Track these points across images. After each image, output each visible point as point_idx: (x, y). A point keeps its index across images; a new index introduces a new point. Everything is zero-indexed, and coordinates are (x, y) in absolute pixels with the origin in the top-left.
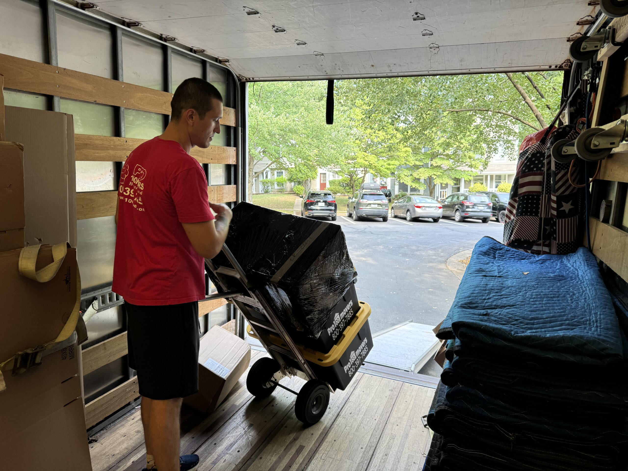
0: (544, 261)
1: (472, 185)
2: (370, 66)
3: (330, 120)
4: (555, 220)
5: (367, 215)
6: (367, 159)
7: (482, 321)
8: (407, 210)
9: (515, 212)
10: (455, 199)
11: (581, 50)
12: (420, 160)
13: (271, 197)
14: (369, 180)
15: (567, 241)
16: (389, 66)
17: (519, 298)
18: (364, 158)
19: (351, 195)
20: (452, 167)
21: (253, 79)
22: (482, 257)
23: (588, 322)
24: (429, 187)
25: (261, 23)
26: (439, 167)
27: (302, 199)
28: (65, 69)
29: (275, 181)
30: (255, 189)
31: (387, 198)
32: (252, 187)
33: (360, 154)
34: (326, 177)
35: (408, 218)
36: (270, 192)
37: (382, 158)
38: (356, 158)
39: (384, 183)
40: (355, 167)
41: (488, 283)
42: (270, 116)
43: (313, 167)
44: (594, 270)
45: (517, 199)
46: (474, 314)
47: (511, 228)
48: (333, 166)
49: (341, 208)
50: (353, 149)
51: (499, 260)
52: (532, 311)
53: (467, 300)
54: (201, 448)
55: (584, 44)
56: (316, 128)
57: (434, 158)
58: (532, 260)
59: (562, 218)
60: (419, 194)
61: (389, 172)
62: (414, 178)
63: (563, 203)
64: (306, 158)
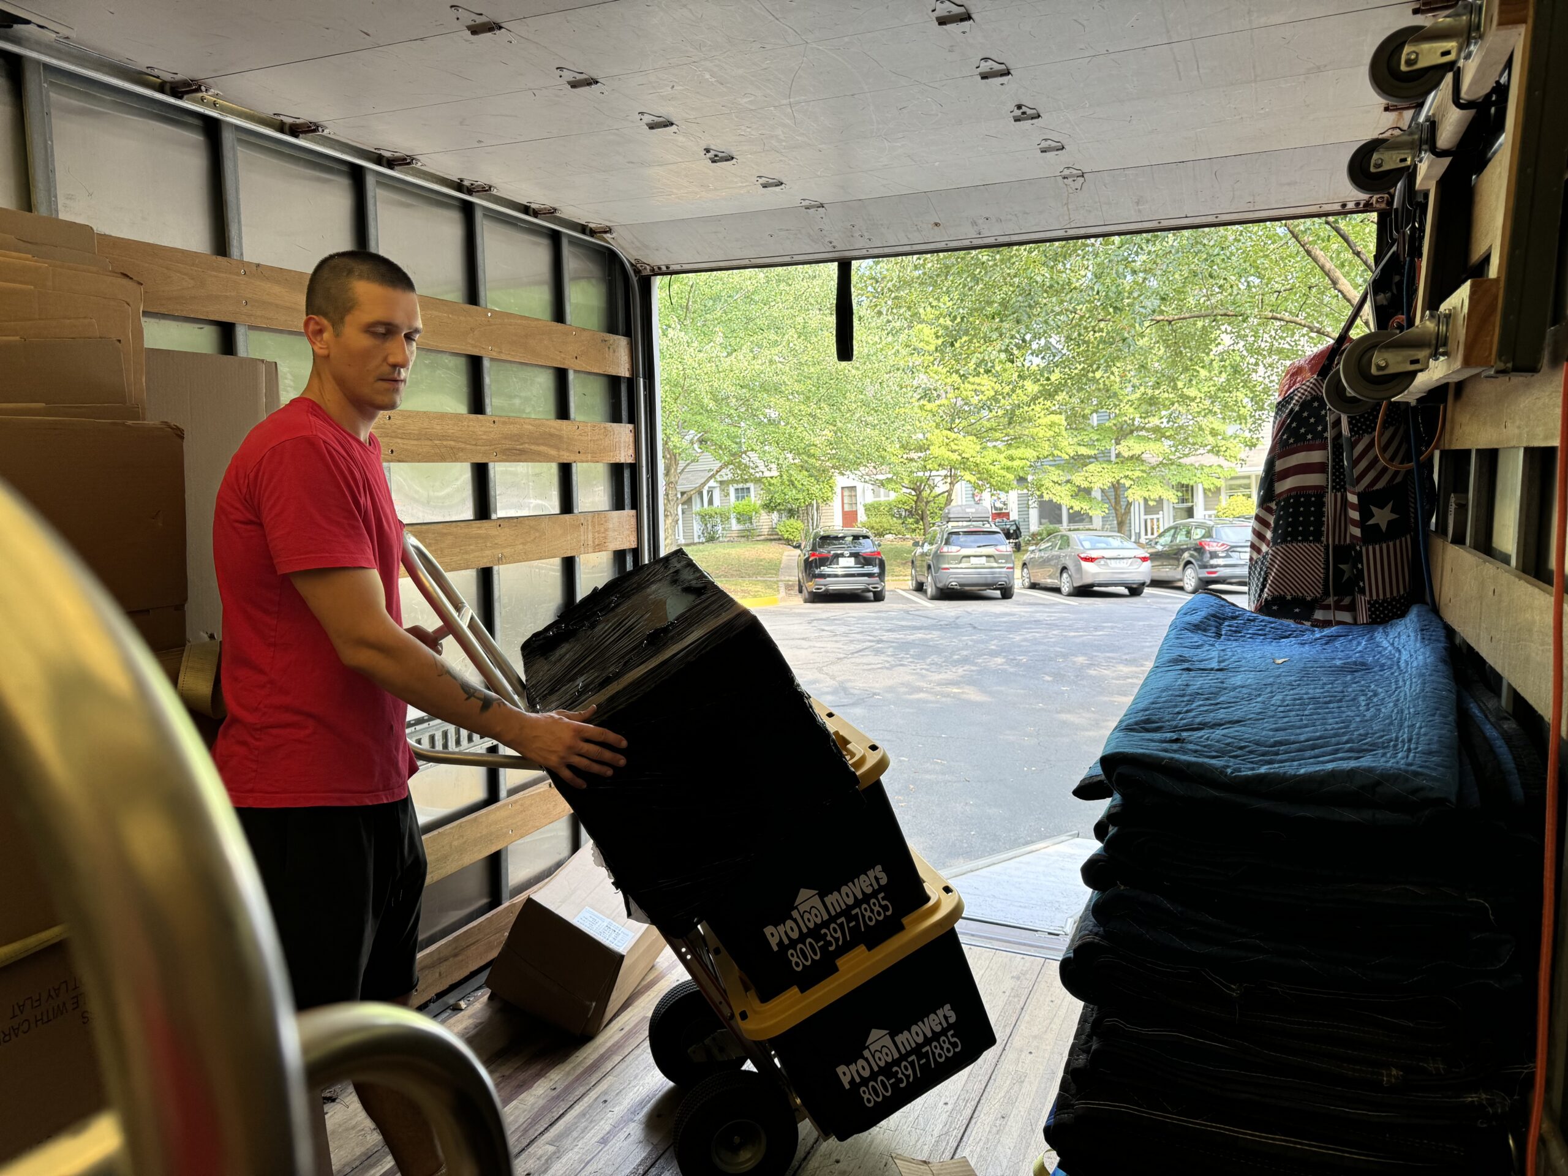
0: (1332, 639)
1: (1224, 500)
2: (930, 226)
3: (845, 351)
4: (1358, 548)
5: (960, 585)
6: (955, 447)
7: (1166, 751)
8: (1060, 567)
9: (1269, 535)
10: (1181, 538)
11: (1372, 170)
12: (1090, 445)
13: (722, 551)
14: (964, 499)
15: (1388, 595)
16: (974, 223)
17: (1256, 706)
18: (947, 445)
19: (919, 538)
20: (1171, 457)
21: (668, 268)
22: (1190, 634)
23: (1392, 743)
24: (1116, 510)
25: (680, 144)
26: (1137, 459)
27: (798, 552)
28: (258, 265)
29: (732, 510)
30: (684, 532)
31: (1011, 541)
32: (674, 527)
33: (938, 436)
34: (856, 496)
35: (1065, 589)
36: (721, 539)
37: (994, 443)
38: (929, 445)
39: (1001, 506)
40: (928, 467)
41: (1191, 683)
42: (714, 355)
43: (824, 471)
44: (1433, 649)
45: (1273, 506)
46: (1152, 741)
47: (1262, 573)
48: (871, 468)
49: (897, 569)
50: (919, 425)
51: (1229, 640)
52: (1277, 730)
53: (1140, 717)
54: (573, 1111)
55: (1375, 156)
56: (825, 378)
57: (1125, 436)
58: (1305, 637)
59: (1374, 542)
60: (1091, 527)
61: (1011, 477)
62: (1076, 489)
63: (1372, 508)
64: (805, 452)
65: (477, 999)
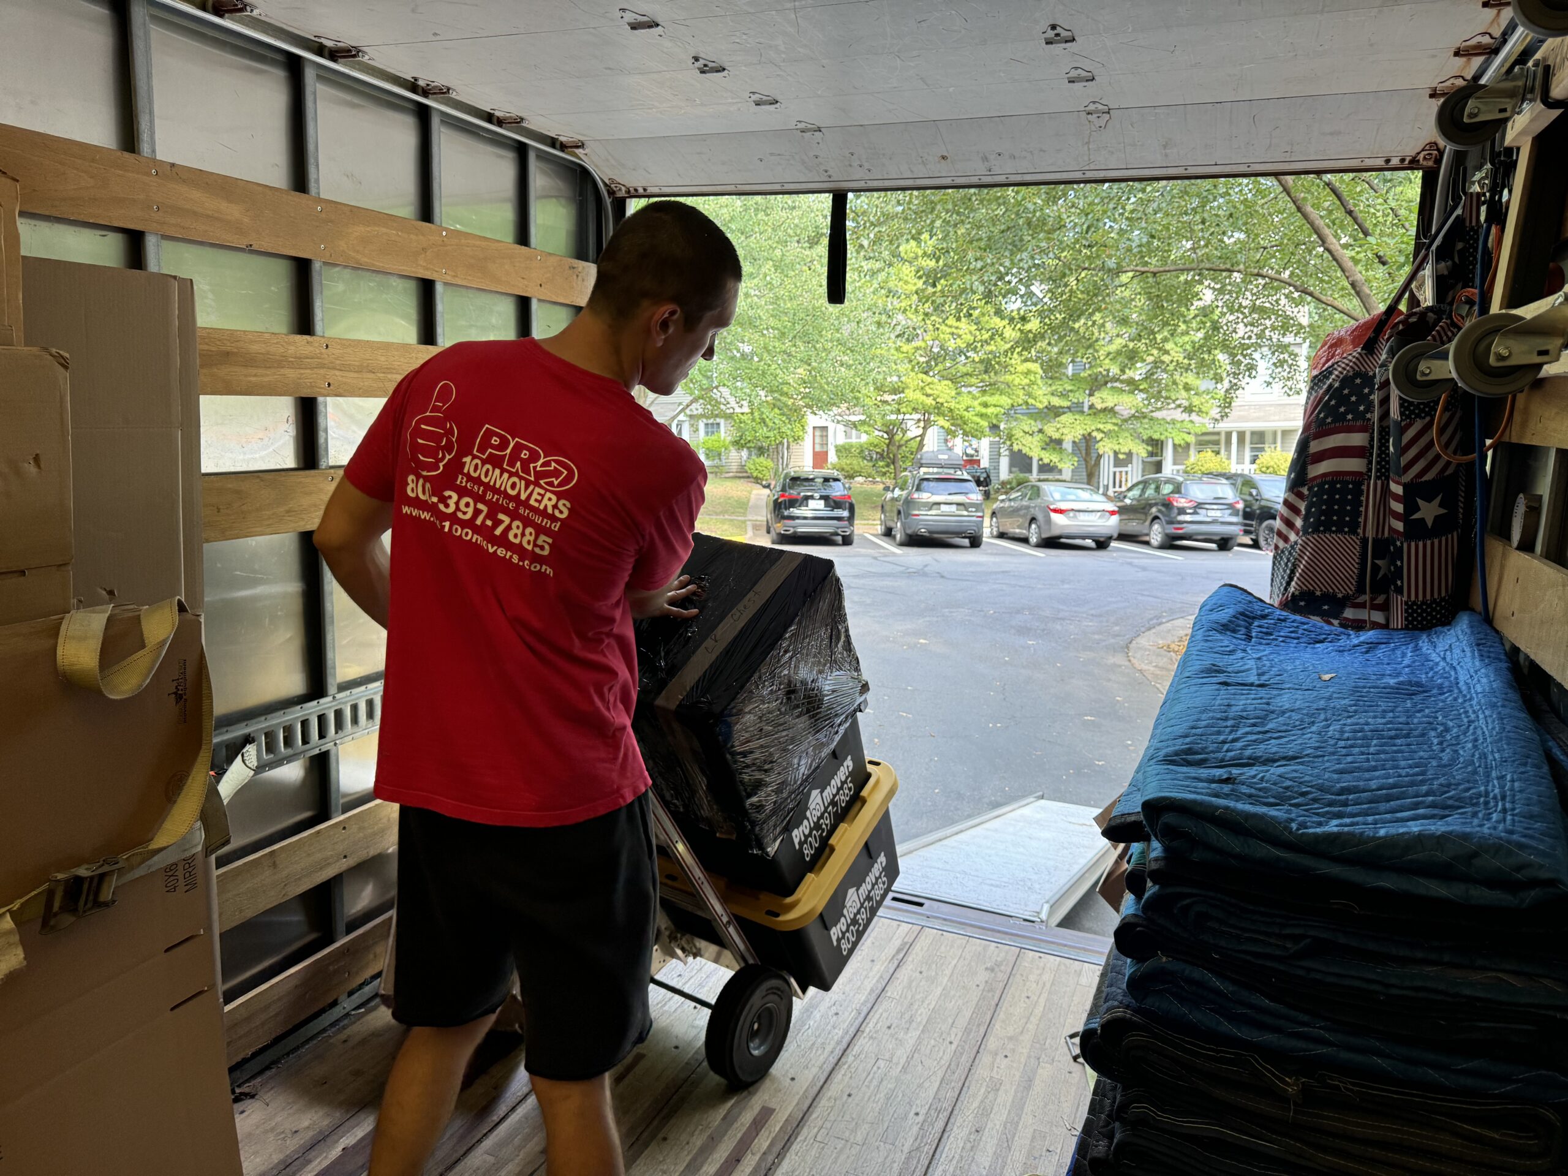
0: (1372, 646)
1: (1193, 457)
2: (937, 159)
3: (836, 292)
4: (1398, 543)
5: (930, 532)
6: (929, 392)
7: (1217, 796)
8: (1029, 518)
9: (1299, 523)
10: (1150, 492)
11: (1466, 120)
12: (1063, 395)
14: (936, 445)
15: (1428, 597)
16: (985, 159)
17: (1310, 738)
18: (922, 388)
19: (890, 482)
20: (1143, 410)
21: (645, 190)
22: (1219, 636)
23: (1482, 800)
24: (1085, 461)
25: (665, 49)
26: (1110, 411)
27: (767, 491)
28: (173, 165)
29: (702, 445)
33: (914, 379)
34: (827, 436)
35: (1034, 540)
37: (969, 389)
38: (903, 388)
39: (973, 452)
40: (902, 411)
41: (1233, 702)
43: (796, 410)
44: (1496, 670)
45: (1305, 491)
46: (1198, 779)
47: (1290, 565)
48: (844, 409)
49: (866, 513)
50: (894, 367)
51: (1260, 644)
52: (1341, 772)
53: (1180, 745)
55: (1471, 104)
56: (802, 315)
57: (1099, 388)
58: (1341, 643)
59: (1418, 538)
60: (1060, 478)
61: (984, 424)
62: (1048, 440)
63: (1419, 501)
64: (778, 389)
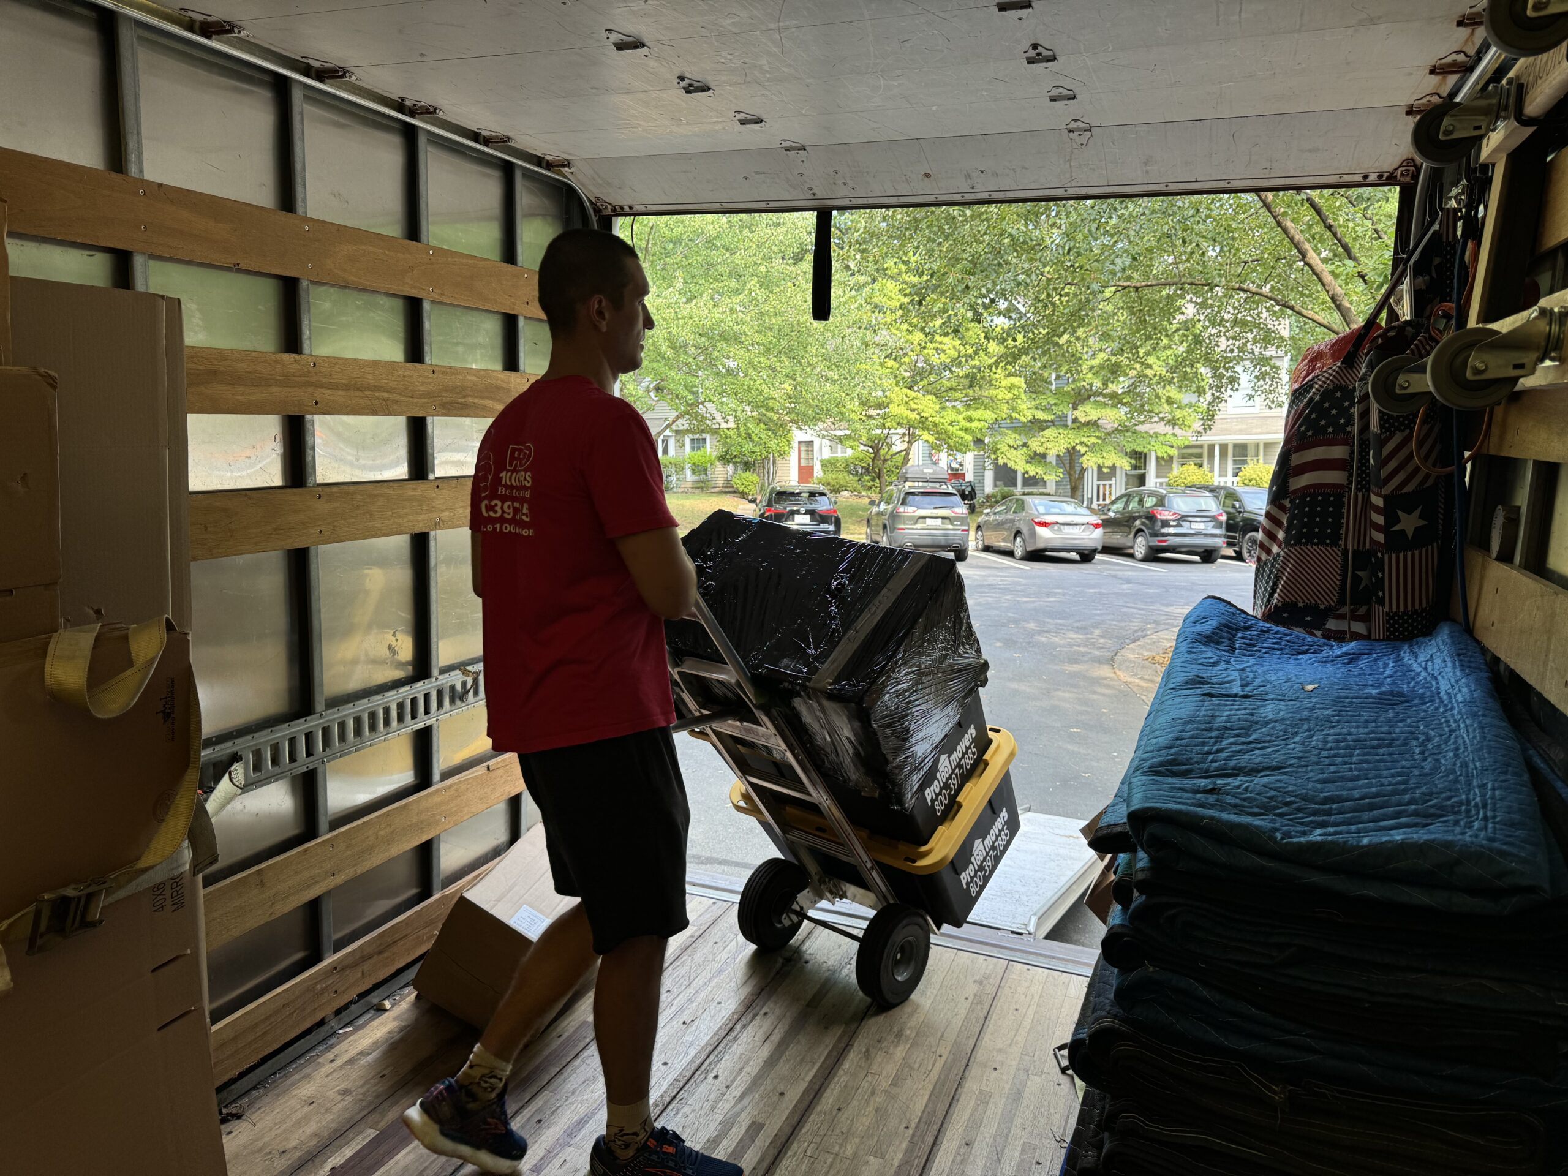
0: (1354, 657)
1: (1176, 470)
2: (920, 177)
3: (821, 309)
4: (1379, 555)
5: (914, 546)
6: (914, 406)
7: (1201, 806)
8: (1014, 531)
9: (1281, 535)
10: (1133, 505)
11: (1441, 137)
12: (1047, 409)
13: (677, 502)
14: (921, 459)
15: (1409, 608)
16: (968, 176)
17: (1294, 748)
18: (906, 403)
19: (875, 497)
20: (1126, 424)
21: (631, 208)
22: (1203, 648)
23: (1463, 808)
24: (1070, 475)
25: (650, 69)
26: (1093, 424)
27: (753, 506)
28: (160, 185)
29: (687, 460)
31: (966, 502)
33: (898, 394)
34: (812, 451)
35: (1018, 553)
36: (675, 490)
37: (953, 403)
38: (888, 403)
39: (957, 466)
40: (886, 425)
41: (1217, 713)
42: (672, 301)
43: (781, 425)
44: (1477, 680)
45: (1287, 503)
46: (1183, 790)
47: (1272, 576)
48: (829, 424)
49: (852, 527)
50: (879, 382)
51: (1244, 655)
52: (1324, 781)
53: (1164, 756)
55: (1446, 122)
56: (787, 330)
57: (1082, 401)
58: (1324, 654)
59: (1398, 549)
60: (1044, 491)
61: (969, 438)
62: (1032, 453)
63: (1399, 513)
64: (764, 404)
65: (403, 998)
